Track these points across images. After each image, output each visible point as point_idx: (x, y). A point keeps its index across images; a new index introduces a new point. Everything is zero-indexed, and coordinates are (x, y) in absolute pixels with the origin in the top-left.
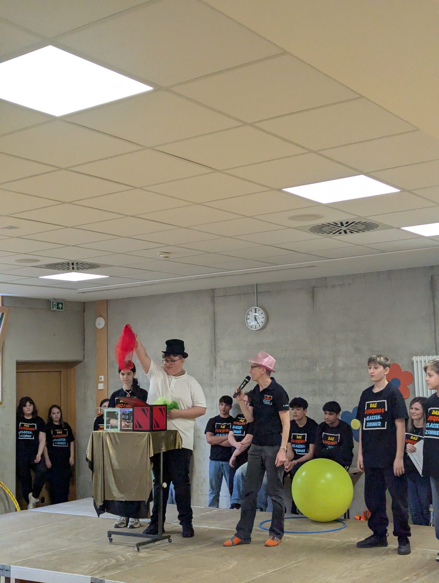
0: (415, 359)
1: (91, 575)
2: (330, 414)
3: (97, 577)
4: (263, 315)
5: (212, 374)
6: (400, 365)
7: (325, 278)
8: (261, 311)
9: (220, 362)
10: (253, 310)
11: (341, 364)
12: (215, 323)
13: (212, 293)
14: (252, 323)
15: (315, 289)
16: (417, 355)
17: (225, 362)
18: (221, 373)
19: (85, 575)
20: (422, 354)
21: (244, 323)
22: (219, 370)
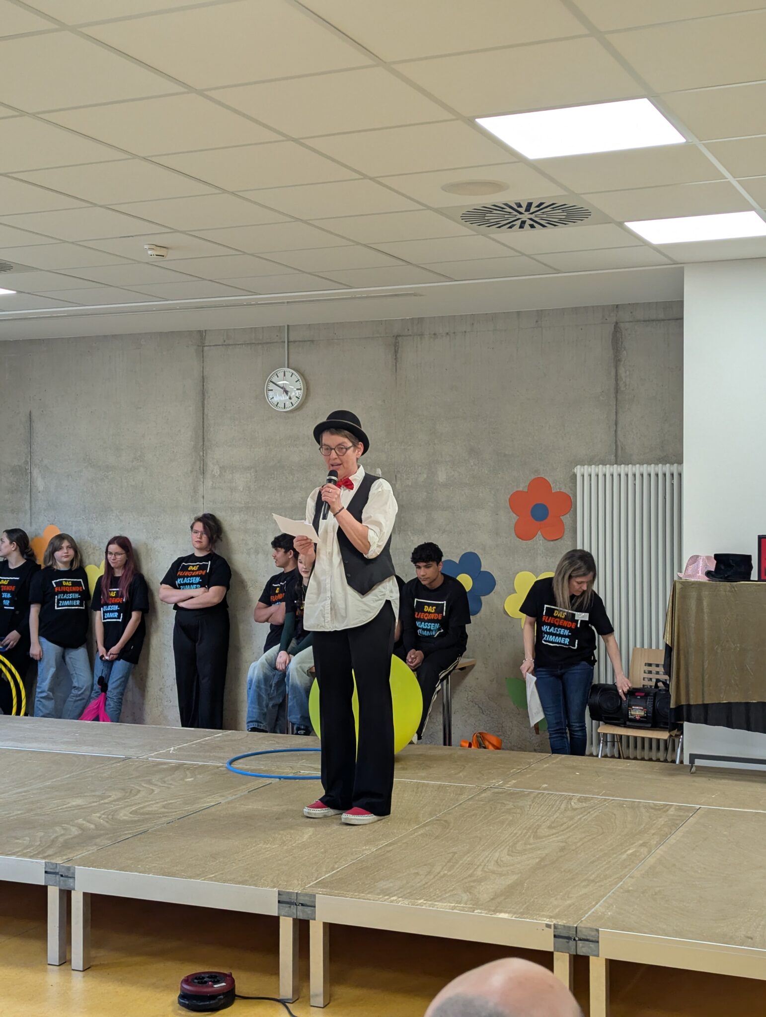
0: (578, 470)
1: (44, 858)
2: (427, 567)
3: (58, 860)
4: (300, 385)
5: (195, 491)
6: (549, 479)
7: (421, 320)
8: (297, 376)
9: (213, 468)
10: (281, 375)
11: (442, 477)
12: (203, 394)
13: (200, 339)
14: (277, 397)
15: (399, 339)
16: (582, 464)
17: (223, 468)
18: (214, 488)
19: (31, 857)
20: (591, 462)
21: (262, 398)
22: (209, 483)
